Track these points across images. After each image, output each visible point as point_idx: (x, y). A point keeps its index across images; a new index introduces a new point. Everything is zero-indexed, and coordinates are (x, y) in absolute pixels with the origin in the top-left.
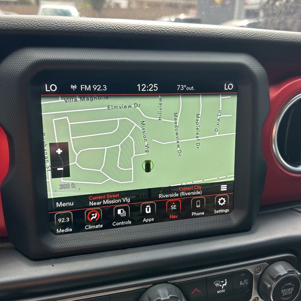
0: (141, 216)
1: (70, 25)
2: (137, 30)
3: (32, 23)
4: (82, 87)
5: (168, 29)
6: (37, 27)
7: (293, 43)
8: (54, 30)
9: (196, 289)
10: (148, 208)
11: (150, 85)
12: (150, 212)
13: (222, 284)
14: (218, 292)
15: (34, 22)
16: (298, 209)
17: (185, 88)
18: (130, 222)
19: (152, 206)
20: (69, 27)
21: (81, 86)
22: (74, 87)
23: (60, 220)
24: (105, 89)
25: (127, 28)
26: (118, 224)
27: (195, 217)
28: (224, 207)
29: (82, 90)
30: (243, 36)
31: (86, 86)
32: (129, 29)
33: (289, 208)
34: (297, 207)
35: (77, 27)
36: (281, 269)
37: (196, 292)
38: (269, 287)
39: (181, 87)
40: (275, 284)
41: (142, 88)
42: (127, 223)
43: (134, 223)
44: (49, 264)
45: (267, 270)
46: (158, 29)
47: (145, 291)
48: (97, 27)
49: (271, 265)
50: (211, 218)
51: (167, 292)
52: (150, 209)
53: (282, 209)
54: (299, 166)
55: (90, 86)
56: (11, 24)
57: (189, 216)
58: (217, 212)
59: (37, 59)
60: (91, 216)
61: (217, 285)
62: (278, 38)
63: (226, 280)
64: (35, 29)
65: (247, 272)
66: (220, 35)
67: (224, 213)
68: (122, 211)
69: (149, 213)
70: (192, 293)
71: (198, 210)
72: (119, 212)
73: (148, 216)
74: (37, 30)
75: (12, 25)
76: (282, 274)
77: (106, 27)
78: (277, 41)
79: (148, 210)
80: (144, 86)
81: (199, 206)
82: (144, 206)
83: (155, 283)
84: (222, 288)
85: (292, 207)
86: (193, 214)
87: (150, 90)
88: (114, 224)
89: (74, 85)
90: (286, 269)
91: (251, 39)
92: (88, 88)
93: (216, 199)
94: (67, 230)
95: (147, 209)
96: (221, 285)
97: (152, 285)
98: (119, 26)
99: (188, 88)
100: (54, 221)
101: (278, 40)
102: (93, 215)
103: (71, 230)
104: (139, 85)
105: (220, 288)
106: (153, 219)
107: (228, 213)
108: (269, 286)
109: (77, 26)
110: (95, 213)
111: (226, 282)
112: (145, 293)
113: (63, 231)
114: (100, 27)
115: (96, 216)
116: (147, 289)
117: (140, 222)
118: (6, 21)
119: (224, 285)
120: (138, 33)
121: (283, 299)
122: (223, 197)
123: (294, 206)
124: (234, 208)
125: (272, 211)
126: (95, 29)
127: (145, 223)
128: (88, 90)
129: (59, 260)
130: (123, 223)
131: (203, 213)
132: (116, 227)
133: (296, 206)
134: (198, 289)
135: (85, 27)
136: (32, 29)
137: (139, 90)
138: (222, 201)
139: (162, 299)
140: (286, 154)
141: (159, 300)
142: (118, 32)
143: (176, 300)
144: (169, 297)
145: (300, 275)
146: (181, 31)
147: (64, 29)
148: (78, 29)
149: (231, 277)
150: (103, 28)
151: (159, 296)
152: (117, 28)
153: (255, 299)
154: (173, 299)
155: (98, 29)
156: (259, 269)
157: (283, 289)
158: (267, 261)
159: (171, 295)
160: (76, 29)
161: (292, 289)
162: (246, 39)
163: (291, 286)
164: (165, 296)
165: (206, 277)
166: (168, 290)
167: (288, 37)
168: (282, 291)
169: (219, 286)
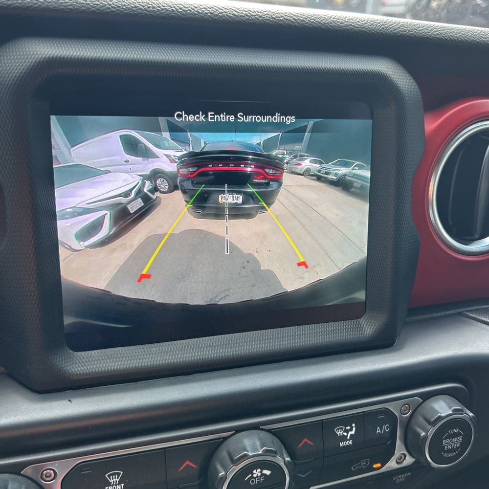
2: (211, 13)
5: (261, 13)
7: (462, 41)
8: (72, 9)
9: (305, 440)
13: (347, 431)
14: (342, 444)
16: (469, 314)
20: (98, 5)
25: (193, 9)
30: (383, 28)
32: (197, 11)
33: (455, 311)
34: (468, 311)
35: (110, 5)
36: (443, 408)
37: (305, 443)
38: (424, 435)
40: (432, 431)
44: (63, 398)
45: (419, 408)
46: (244, 12)
47: (222, 443)
48: (143, 7)
49: (426, 402)
50: (330, 326)
51: (258, 443)
53: (444, 313)
54: (471, 243)
59: (44, 56)
61: (340, 433)
62: (438, 34)
63: (354, 425)
64: (40, 6)
65: (387, 412)
66: (346, 26)
70: (299, 447)
74: (43, 7)
76: (443, 415)
77: (159, 7)
78: (437, 38)
83: (238, 430)
84: (348, 438)
85: (459, 310)
90: (450, 408)
91: (395, 34)
96: (345, 434)
97: (234, 432)
98: (181, 6)
101: (438, 36)
105: (344, 438)
108: (423, 434)
109: (111, 3)
111: (354, 429)
112: (222, 446)
114: (149, 7)
116: (225, 439)
120: (212, 18)
121: (446, 455)
123: (463, 310)
124: (367, 310)
125: (429, 316)
126: (140, 9)
129: (81, 391)
133: (466, 309)
134: (309, 439)
135: (125, 6)
139: (251, 454)
140: (451, 223)
141: (245, 455)
142: (179, 16)
143: (272, 454)
144: (263, 451)
145: (473, 417)
146: (282, 17)
147: (88, 8)
148: (113, 9)
149: (362, 420)
150: (153, 8)
151: (245, 449)
152: (177, 10)
153: (401, 457)
154: (268, 454)
155: (146, 9)
156: (406, 407)
157: (445, 439)
158: (420, 395)
159: (265, 448)
160: (109, 8)
161: (460, 439)
162: (387, 34)
163: (458, 435)
164: (256, 450)
165: (322, 420)
166: (260, 439)
167: (454, 32)
168: (444, 441)
169: (343, 435)
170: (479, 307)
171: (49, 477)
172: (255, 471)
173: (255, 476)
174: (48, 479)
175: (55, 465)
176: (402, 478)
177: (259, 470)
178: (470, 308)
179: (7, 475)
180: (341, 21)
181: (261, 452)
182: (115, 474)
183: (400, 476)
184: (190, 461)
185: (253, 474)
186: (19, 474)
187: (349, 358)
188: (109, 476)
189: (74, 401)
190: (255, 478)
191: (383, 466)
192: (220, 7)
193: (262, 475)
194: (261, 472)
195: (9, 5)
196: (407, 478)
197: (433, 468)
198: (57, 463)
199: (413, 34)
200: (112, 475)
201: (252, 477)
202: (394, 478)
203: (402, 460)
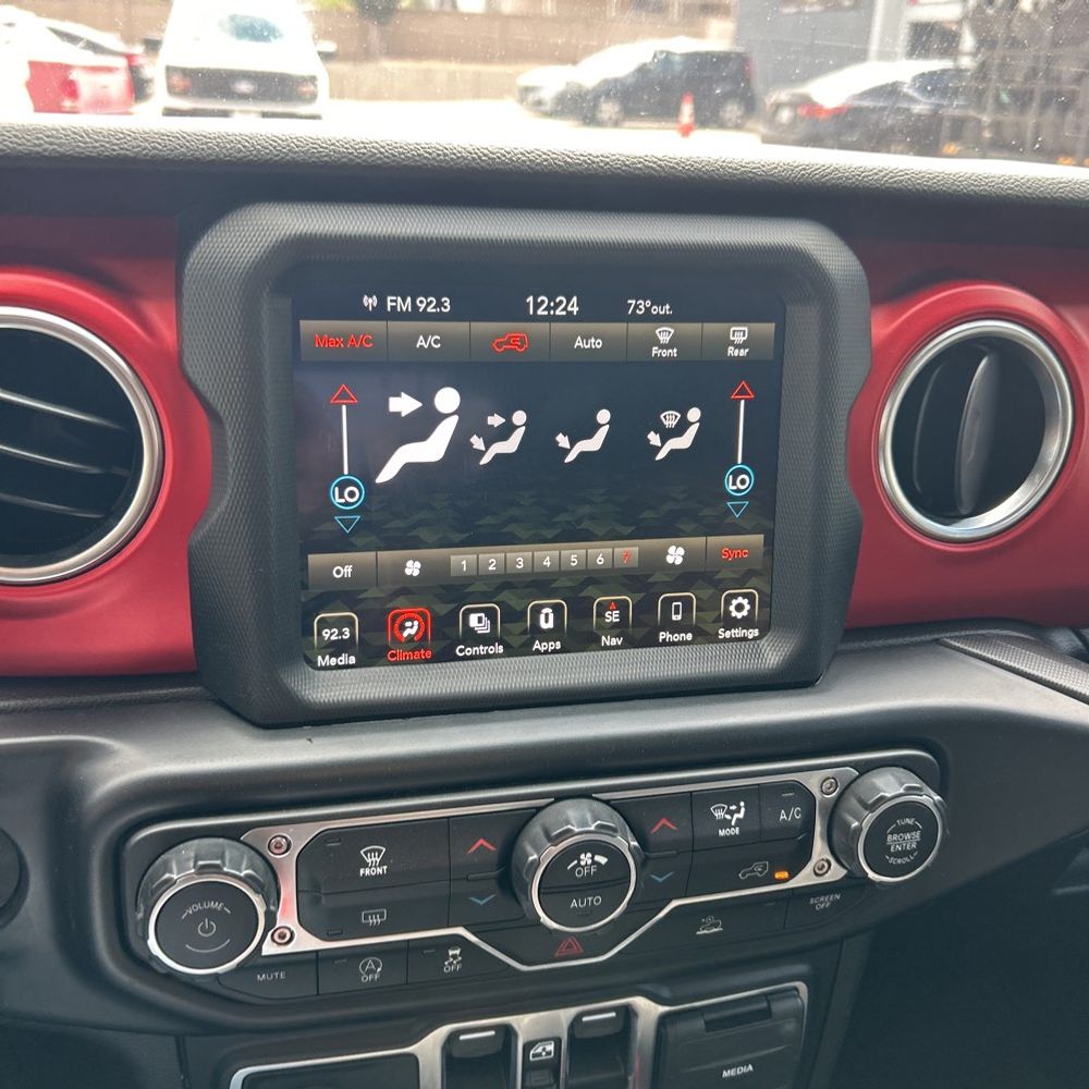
0: (529, 636)
1: (365, 148)
2: (530, 161)
3: (276, 144)
4: (392, 301)
5: (607, 157)
6: (287, 155)
7: (936, 193)
8: (327, 162)
9: (663, 821)
10: (547, 615)
11: (557, 300)
12: (550, 625)
13: (731, 813)
14: (722, 833)
15: (280, 142)
16: (952, 642)
17: (648, 310)
18: (500, 649)
19: (557, 609)
20: (364, 154)
21: (389, 298)
22: (370, 302)
23: (326, 634)
24: (446, 307)
25: (504, 156)
26: (469, 651)
27: (665, 643)
28: (746, 623)
29: (389, 309)
30: (803, 175)
31: (399, 299)
32: (510, 159)
33: (928, 637)
34: (951, 638)
35: (381, 153)
36: (890, 785)
37: (664, 828)
38: (856, 827)
39: (637, 307)
40: (870, 818)
41: (537, 306)
42: (491, 650)
43: (510, 651)
44: (300, 737)
45: (853, 785)
46: (582, 158)
47: (534, 815)
48: (430, 154)
49: (865, 776)
50: (710, 649)
51: (589, 816)
52: (551, 617)
53: (908, 640)
54: (955, 522)
55: (409, 299)
56: (229, 146)
57: (652, 642)
58: (728, 634)
60: (403, 628)
61: (719, 814)
62: (895, 182)
63: (742, 804)
64: (283, 158)
65: (798, 788)
66: (742, 173)
67: (744, 639)
68: (480, 620)
69: (549, 629)
70: (655, 830)
71: (676, 628)
72: (473, 620)
73: (546, 636)
74: (288, 160)
75: (231, 149)
76: (888, 795)
77: (454, 154)
78: (894, 188)
79: (547, 621)
80: (543, 302)
81: (679, 617)
82: (537, 610)
83: (560, 797)
84: (733, 823)
85: (936, 636)
86: (663, 636)
87: (558, 312)
88: (461, 651)
89: (370, 296)
90: (902, 784)
91: (824, 183)
92: (405, 305)
93: (725, 599)
94: (343, 659)
95: (542, 617)
96: (728, 817)
97: (552, 800)
98: (486, 152)
99: (655, 310)
100: (313, 635)
101: (895, 185)
102: (408, 624)
103: (352, 660)
104: (530, 299)
105: (726, 824)
106: (558, 643)
107: (755, 639)
108: (856, 824)
109: (383, 150)
110: (412, 620)
111: (743, 810)
112: (535, 819)
113: (333, 661)
114: (439, 155)
115: (416, 628)
116: (539, 809)
117: (525, 650)
118: (215, 138)
119: (736, 816)
120: (532, 169)
121: (892, 860)
122: (744, 596)
123: (943, 635)
124: (773, 627)
125: (881, 643)
126: (425, 158)
127: (538, 652)
128: (404, 309)
129: (324, 729)
130: (482, 650)
131: (689, 637)
132: (465, 658)
133: (948, 635)
134: (669, 820)
135: (404, 154)
136: (277, 158)
137: (531, 312)
138: (740, 608)
139: (576, 830)
140: (918, 488)
141: (569, 831)
142: (482, 167)
143: (611, 833)
144: (596, 827)
145: (939, 801)
146: (640, 163)
147: (351, 160)
148: (386, 160)
149: (755, 796)
150: (445, 155)
151: (568, 823)
152: (480, 157)
153: (823, 866)
154: (603, 831)
155: (433, 159)
156: (831, 783)
157: (892, 833)
158: (854, 765)
159: (599, 822)
160: (380, 158)
161: (917, 835)
162: (809, 185)
163: (912, 828)
164: (585, 824)
165: (691, 792)
166: (592, 811)
167: (923, 177)
168: (889, 837)
169: (725, 819)
170: (972, 632)
171: (280, 848)
172: (582, 856)
173: (583, 863)
174: (276, 851)
175: (288, 832)
176: (823, 903)
177: (589, 855)
178: (957, 634)
179: (221, 840)
180: (734, 166)
181: (592, 828)
182: (374, 851)
183: (822, 899)
184: (484, 839)
185: (579, 860)
186: (238, 840)
187: (739, 700)
188: (366, 853)
189: (316, 741)
190: (583, 867)
191: (792, 876)
192: (545, 151)
193: (594, 862)
194: (592, 858)
195: (241, 159)
196: (834, 903)
197: (872, 883)
198: (292, 828)
199: (853, 183)
200: (370, 851)
201: (578, 865)
202: (812, 901)
203: (825, 870)
